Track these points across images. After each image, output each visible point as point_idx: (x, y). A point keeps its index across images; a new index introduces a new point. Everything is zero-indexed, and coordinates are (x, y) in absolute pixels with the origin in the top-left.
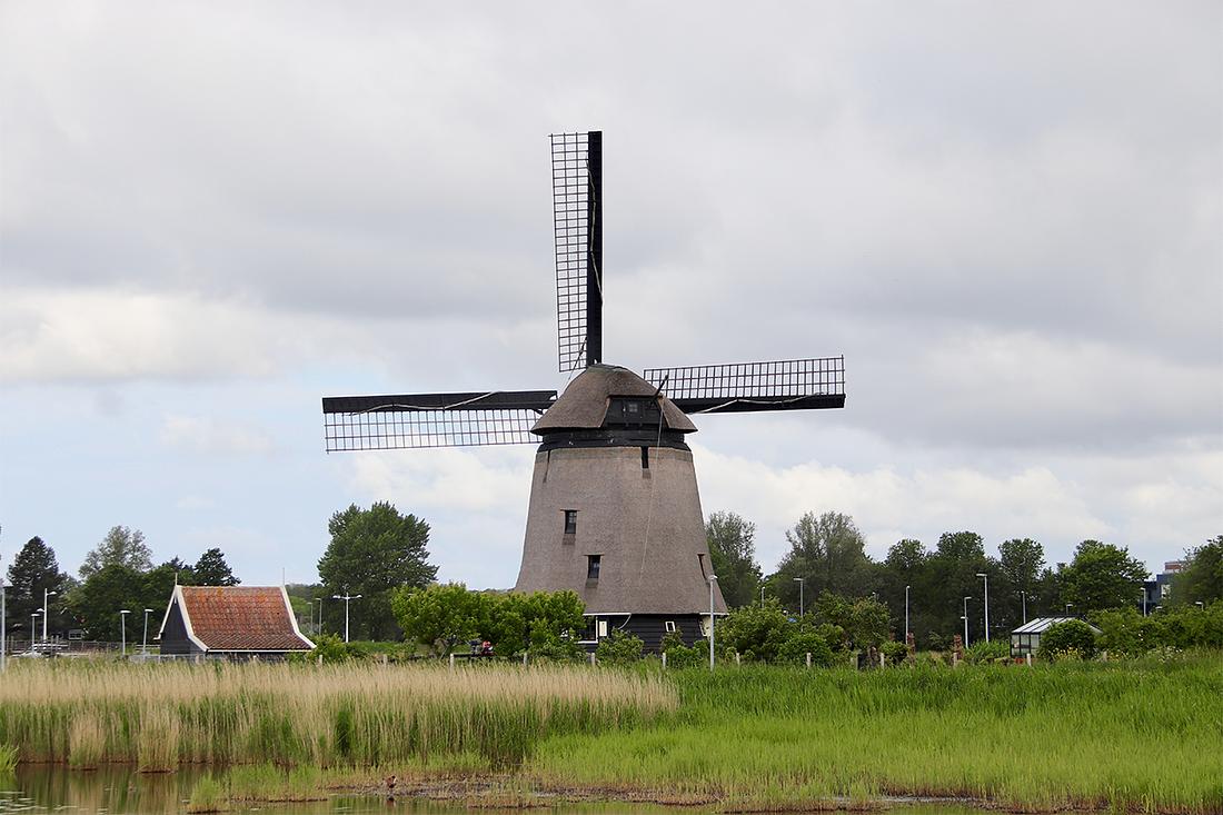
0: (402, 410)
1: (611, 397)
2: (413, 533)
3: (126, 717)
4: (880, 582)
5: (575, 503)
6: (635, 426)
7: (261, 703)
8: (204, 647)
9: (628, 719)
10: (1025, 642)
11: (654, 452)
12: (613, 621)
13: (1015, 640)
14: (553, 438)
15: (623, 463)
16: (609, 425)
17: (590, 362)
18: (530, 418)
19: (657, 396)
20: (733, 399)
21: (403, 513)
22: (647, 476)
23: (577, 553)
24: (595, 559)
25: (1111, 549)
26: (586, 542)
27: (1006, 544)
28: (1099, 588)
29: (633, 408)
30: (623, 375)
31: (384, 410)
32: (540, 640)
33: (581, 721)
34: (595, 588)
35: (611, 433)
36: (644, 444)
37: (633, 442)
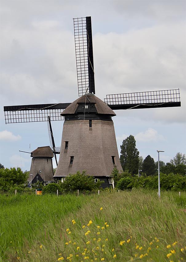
0: (29, 110)
1: (78, 103)
5: (68, 139)
6: (87, 114)
11: (94, 122)
15: (82, 125)
20: (139, 104)
22: (91, 130)
23: (67, 156)
24: (72, 157)
26: (71, 152)
29: (86, 107)
31: (23, 110)
34: (71, 167)
35: (79, 116)
36: (90, 119)
37: (86, 118)
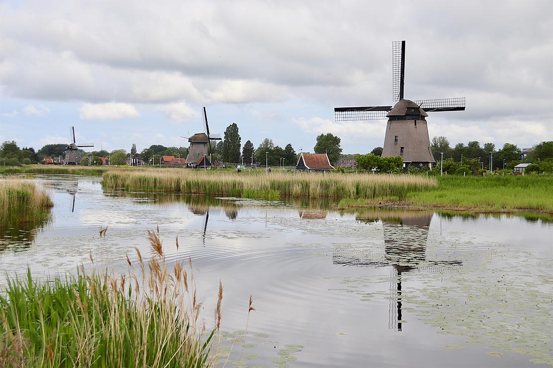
1: (408, 108)
2: (337, 141)
3: (306, 185)
4: (453, 154)
5: (397, 134)
6: (413, 115)
7: (336, 182)
8: (309, 168)
9: (427, 188)
10: (518, 169)
11: (418, 122)
12: (407, 164)
13: (515, 169)
14: (392, 118)
15: (410, 124)
16: (407, 115)
17: (401, 99)
18: (386, 113)
19: (419, 107)
20: (437, 108)
21: (334, 136)
22: (416, 127)
23: (398, 146)
24: (402, 148)
25: (513, 145)
26: (400, 144)
27: (486, 144)
28: (509, 155)
29: (413, 110)
30: (409, 102)
32: (393, 168)
33: (415, 188)
34: (403, 155)
35: (407, 117)
36: (415, 119)
37: (412, 119)
